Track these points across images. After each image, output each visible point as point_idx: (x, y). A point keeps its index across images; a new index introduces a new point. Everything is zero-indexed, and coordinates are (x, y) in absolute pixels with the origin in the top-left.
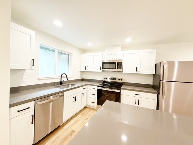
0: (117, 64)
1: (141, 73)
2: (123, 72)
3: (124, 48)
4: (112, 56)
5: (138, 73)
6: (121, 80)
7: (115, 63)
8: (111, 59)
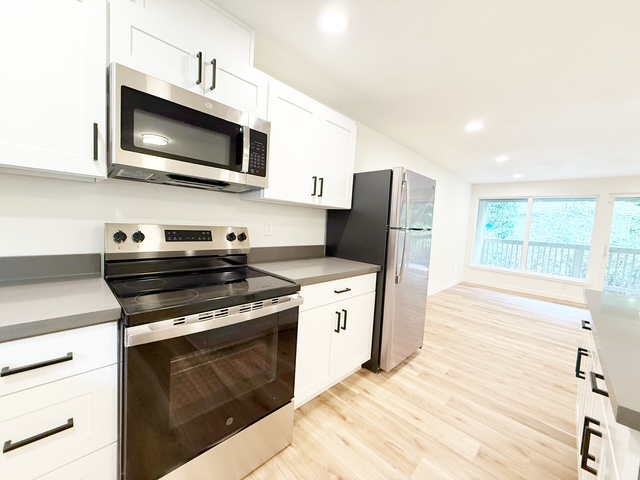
0: (246, 141)
4: (205, 71)
5: (317, 201)
6: (242, 237)
8: (197, 89)
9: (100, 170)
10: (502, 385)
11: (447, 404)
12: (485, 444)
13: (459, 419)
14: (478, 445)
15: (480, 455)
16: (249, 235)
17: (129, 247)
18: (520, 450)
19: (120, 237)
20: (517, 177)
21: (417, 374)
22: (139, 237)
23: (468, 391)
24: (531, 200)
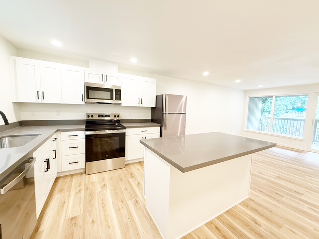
0: (114, 92)
1: (143, 106)
2: (122, 105)
3: (121, 69)
4: (104, 78)
5: (140, 105)
6: (118, 116)
7: (111, 90)
8: (102, 83)
9: (83, 103)
16: (121, 115)
17: (90, 118)
19: (89, 116)
20: (260, 86)
22: (92, 116)
24: (274, 97)
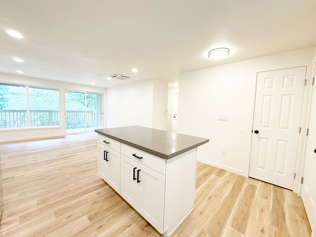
10: (68, 186)
11: (56, 218)
12: (87, 213)
13: (69, 217)
14: (85, 217)
15: (90, 219)
18: (97, 202)
21: (18, 223)
23: (58, 202)
